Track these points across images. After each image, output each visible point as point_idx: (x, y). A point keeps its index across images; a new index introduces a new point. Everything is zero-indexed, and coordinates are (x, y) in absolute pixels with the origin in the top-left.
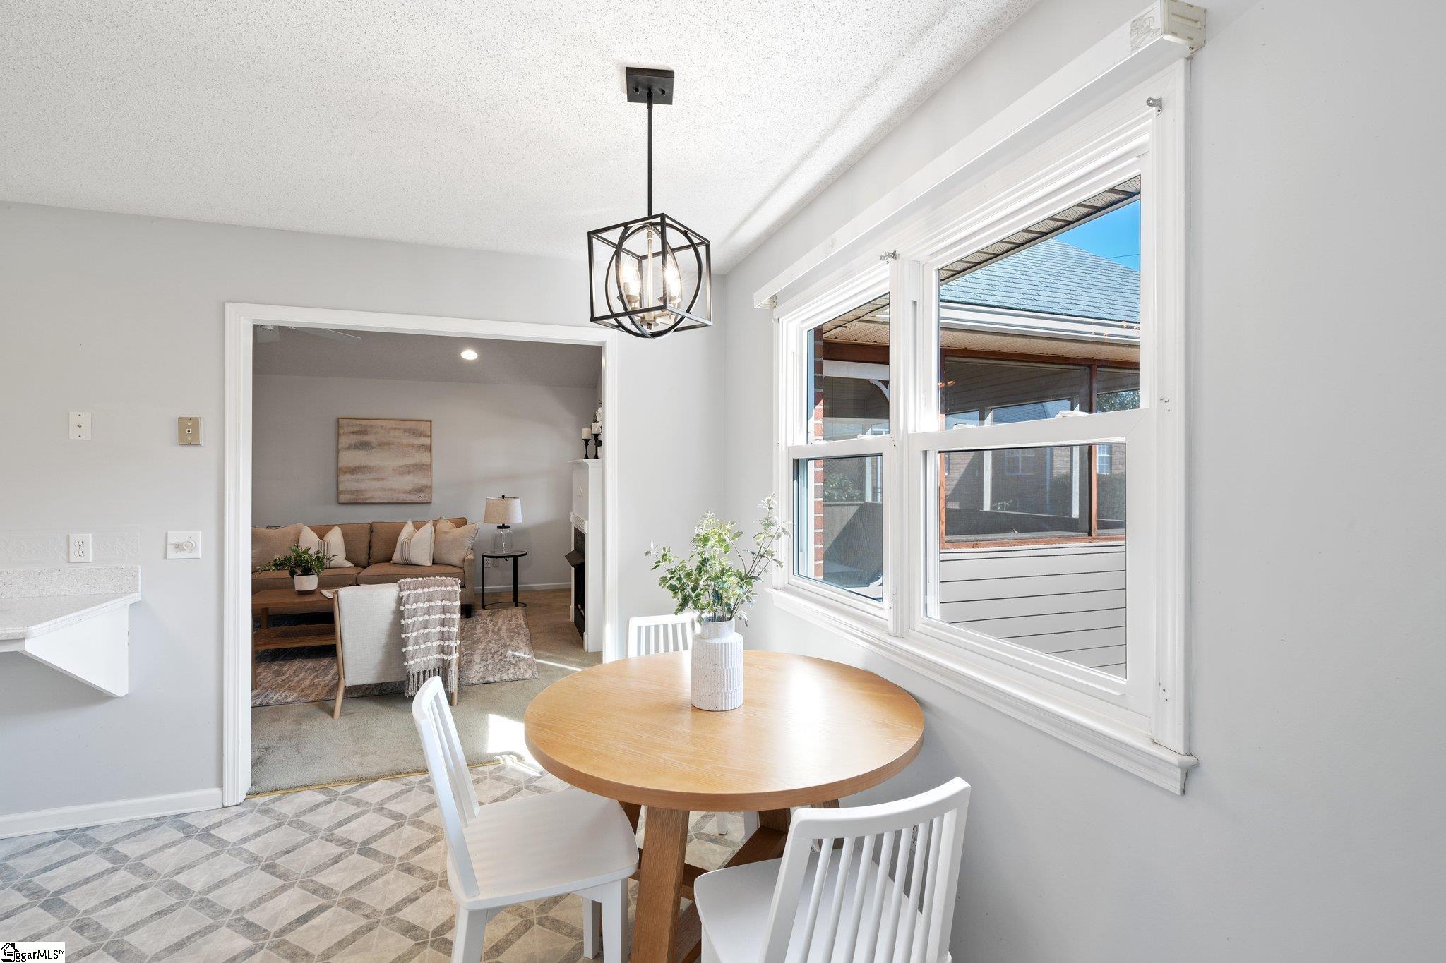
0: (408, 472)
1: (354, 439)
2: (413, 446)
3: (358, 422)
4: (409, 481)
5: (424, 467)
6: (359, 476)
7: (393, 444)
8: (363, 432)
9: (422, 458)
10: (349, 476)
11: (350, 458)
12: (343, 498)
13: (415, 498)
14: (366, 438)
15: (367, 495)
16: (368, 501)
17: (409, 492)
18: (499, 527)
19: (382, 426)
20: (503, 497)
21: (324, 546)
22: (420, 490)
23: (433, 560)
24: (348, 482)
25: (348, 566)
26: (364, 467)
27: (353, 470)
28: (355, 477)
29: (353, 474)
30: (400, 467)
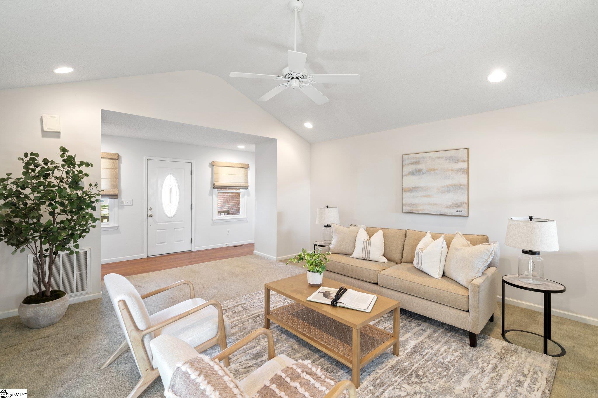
0: (449, 191)
1: (411, 168)
2: (453, 170)
3: (414, 156)
4: (449, 198)
5: (462, 187)
6: (414, 194)
7: (437, 170)
8: (417, 163)
9: (462, 179)
10: (408, 194)
11: (410, 181)
12: (406, 209)
13: (454, 211)
14: (419, 167)
15: (420, 207)
16: (420, 212)
17: (450, 207)
18: (524, 252)
19: (430, 157)
20: (531, 218)
21: (367, 244)
22: (457, 206)
23: (444, 273)
24: (408, 198)
25: (383, 261)
26: (418, 188)
27: (411, 190)
28: (412, 194)
29: (411, 193)
30: (443, 187)
